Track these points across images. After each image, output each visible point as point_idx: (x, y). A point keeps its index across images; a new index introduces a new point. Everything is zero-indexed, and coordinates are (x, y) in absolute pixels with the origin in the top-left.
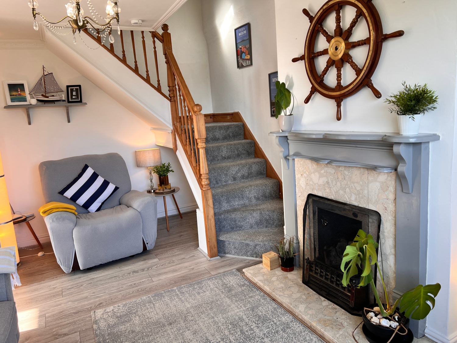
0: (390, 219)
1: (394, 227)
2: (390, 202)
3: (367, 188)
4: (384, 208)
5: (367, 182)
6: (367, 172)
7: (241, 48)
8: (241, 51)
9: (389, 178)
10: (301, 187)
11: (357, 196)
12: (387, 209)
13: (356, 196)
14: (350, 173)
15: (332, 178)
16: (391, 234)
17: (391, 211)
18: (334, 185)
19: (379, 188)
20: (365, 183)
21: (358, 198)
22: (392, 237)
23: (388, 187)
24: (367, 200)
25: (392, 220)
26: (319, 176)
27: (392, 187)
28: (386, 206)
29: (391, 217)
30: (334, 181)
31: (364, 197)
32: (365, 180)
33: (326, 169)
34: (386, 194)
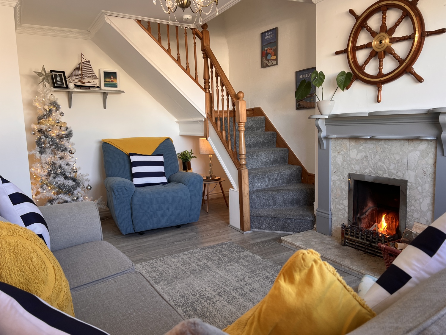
0: (429, 180)
1: (432, 187)
2: (430, 166)
3: (407, 157)
4: (423, 172)
5: (407, 152)
6: (407, 143)
7: (267, 50)
8: (267, 52)
9: (429, 146)
10: (337, 164)
11: (397, 165)
12: (426, 173)
13: (395, 165)
14: (390, 146)
15: (371, 152)
16: (429, 194)
17: (430, 174)
18: (372, 158)
19: (419, 155)
20: (405, 153)
21: (397, 167)
22: (430, 196)
23: (428, 154)
24: (406, 167)
25: (431, 181)
26: (357, 152)
27: (432, 153)
28: (425, 170)
29: (430, 179)
30: (373, 155)
31: (404, 165)
32: (405, 151)
33: (365, 145)
34: (426, 160)
